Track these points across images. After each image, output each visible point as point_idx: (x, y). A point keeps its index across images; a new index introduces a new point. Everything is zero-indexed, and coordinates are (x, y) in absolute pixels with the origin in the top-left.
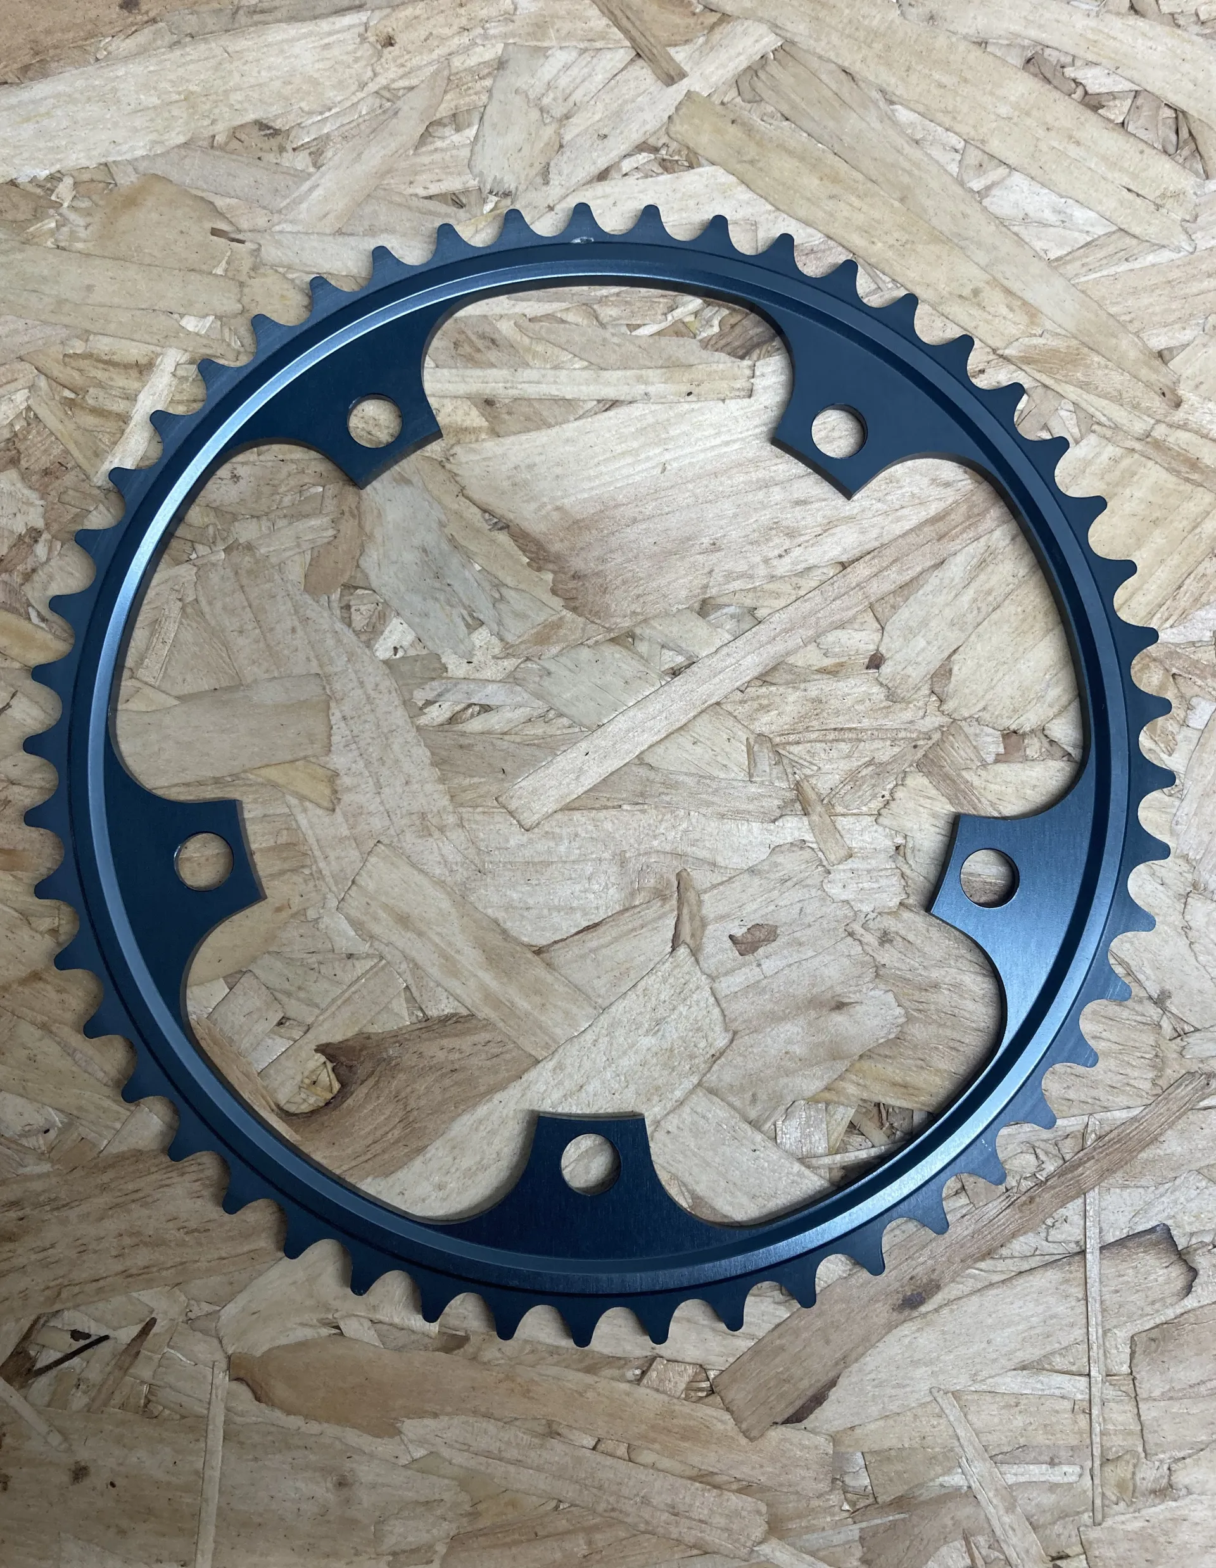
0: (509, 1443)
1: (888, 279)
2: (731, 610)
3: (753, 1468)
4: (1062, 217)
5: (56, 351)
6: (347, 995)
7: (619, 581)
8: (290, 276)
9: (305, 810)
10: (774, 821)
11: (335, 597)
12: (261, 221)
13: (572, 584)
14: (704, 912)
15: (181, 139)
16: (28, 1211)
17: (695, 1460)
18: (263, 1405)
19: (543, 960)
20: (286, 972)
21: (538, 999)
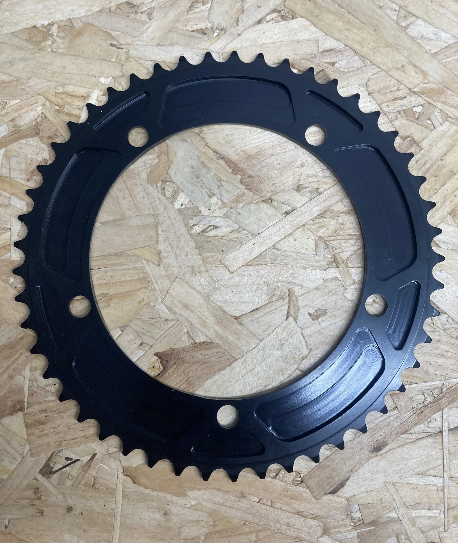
0: (227, 499)
1: (369, 62)
2: (309, 189)
3: (318, 510)
4: (436, 36)
5: (52, 91)
6: (165, 334)
7: (265, 179)
8: (141, 62)
9: (149, 265)
10: (325, 270)
11: (159, 185)
12: (129, 40)
13: (248, 180)
14: (299, 304)
15: (98, 9)
16: (49, 414)
17: (296, 507)
18: (136, 485)
19: (238, 322)
20: (143, 325)
21: (236, 336)
